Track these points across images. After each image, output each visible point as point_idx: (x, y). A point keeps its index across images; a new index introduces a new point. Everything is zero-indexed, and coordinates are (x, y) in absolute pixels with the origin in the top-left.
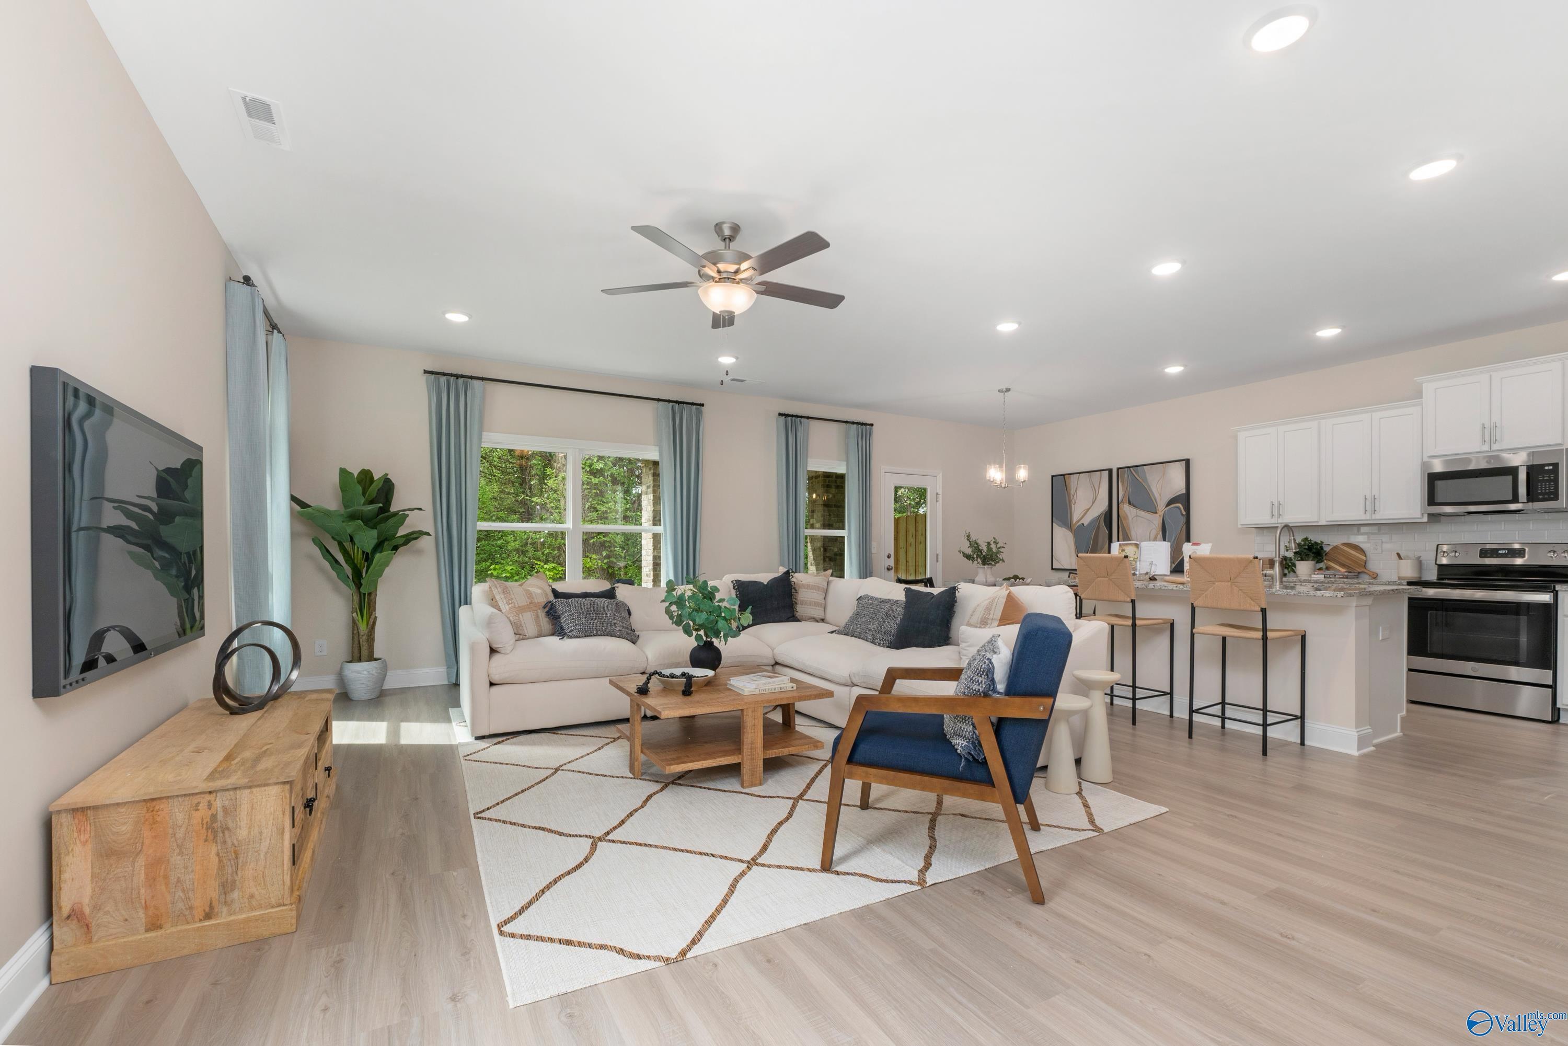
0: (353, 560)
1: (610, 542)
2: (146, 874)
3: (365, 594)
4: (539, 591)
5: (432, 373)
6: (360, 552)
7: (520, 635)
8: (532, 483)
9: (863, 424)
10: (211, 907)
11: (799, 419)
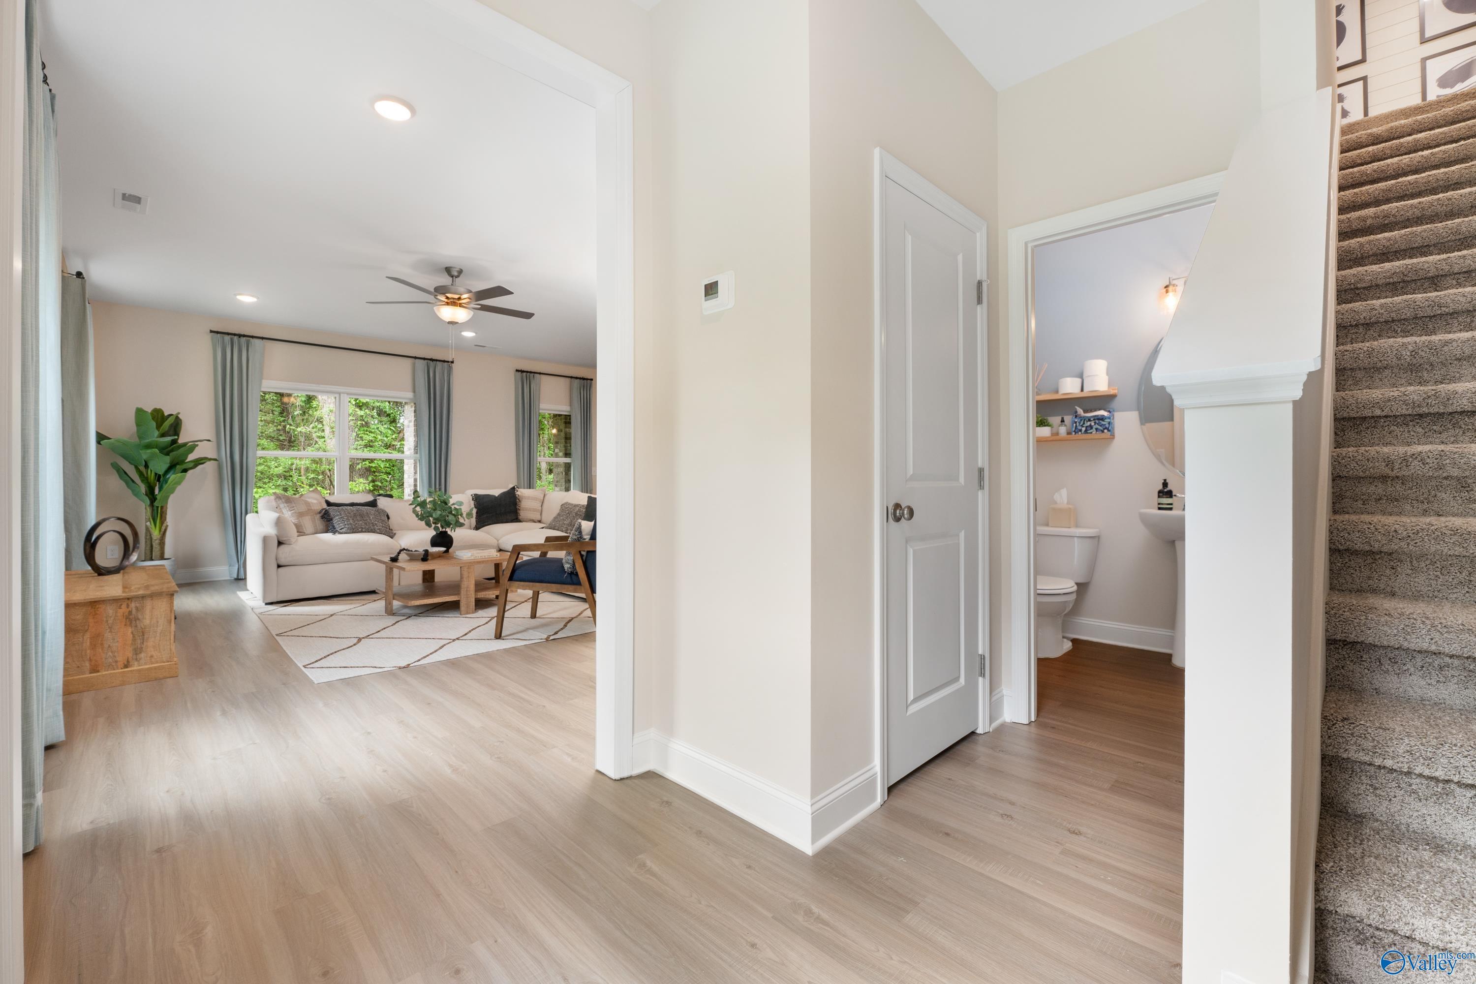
0: (147, 478)
1: (375, 467)
2: (91, 643)
3: (158, 507)
4: (315, 501)
5: (217, 332)
6: (153, 474)
7: (301, 532)
8: (296, 413)
9: (584, 379)
10: (128, 661)
11: (532, 374)
